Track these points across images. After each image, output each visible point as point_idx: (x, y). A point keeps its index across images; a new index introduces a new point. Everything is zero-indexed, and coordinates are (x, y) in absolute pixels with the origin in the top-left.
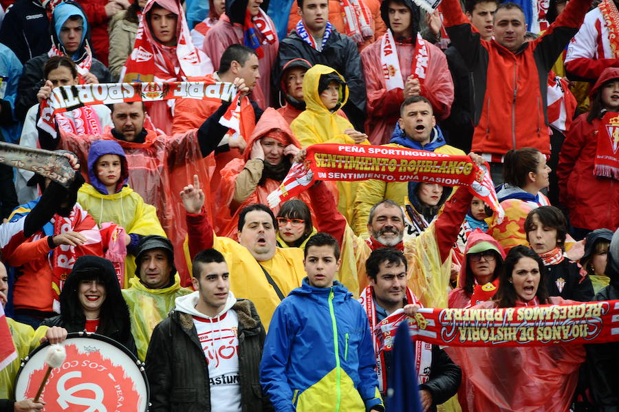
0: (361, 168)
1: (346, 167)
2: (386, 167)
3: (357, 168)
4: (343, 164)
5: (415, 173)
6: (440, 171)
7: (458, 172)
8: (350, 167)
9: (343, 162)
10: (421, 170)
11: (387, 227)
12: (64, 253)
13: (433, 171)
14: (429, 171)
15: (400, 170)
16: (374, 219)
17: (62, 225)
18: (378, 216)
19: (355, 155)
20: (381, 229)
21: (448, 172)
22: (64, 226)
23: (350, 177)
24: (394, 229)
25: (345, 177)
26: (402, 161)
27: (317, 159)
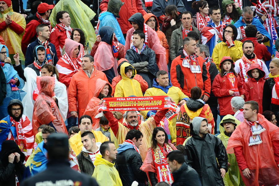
0: (125, 106)
1: (120, 106)
2: (133, 105)
3: (124, 106)
4: (119, 105)
5: (143, 106)
6: (151, 105)
7: (157, 105)
8: (121, 106)
9: (119, 104)
10: (145, 105)
11: (133, 120)
12: (20, 134)
13: (149, 105)
14: (147, 105)
15: (138, 105)
16: (128, 118)
17: (18, 125)
18: (130, 116)
19: (122, 101)
20: (131, 121)
21: (154, 105)
22: (19, 125)
23: (122, 110)
24: (135, 121)
25: (120, 110)
26: (138, 102)
27: (110, 104)
